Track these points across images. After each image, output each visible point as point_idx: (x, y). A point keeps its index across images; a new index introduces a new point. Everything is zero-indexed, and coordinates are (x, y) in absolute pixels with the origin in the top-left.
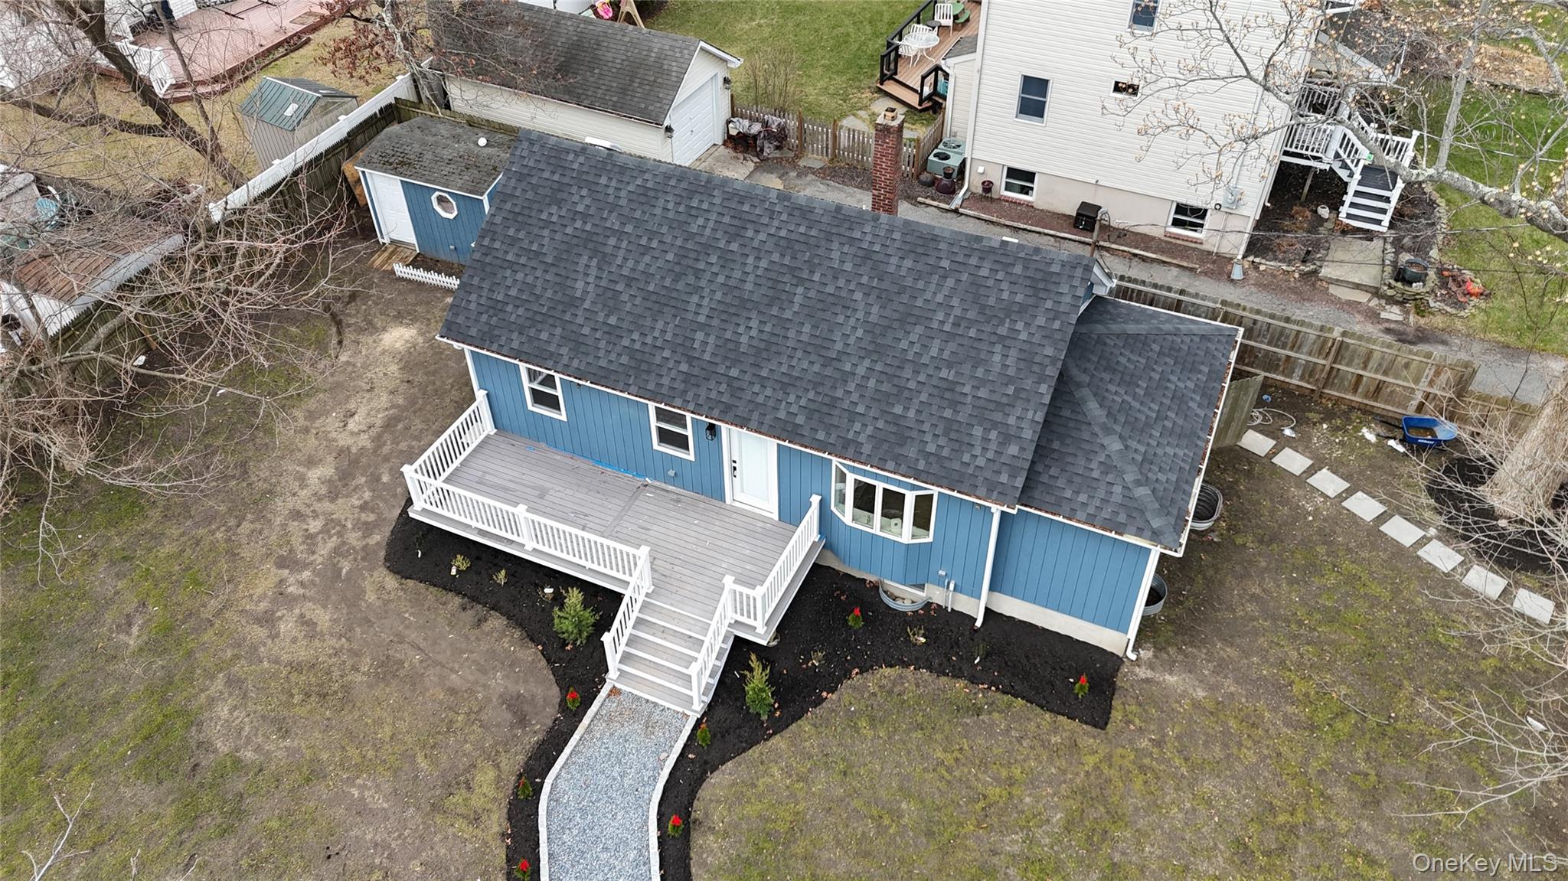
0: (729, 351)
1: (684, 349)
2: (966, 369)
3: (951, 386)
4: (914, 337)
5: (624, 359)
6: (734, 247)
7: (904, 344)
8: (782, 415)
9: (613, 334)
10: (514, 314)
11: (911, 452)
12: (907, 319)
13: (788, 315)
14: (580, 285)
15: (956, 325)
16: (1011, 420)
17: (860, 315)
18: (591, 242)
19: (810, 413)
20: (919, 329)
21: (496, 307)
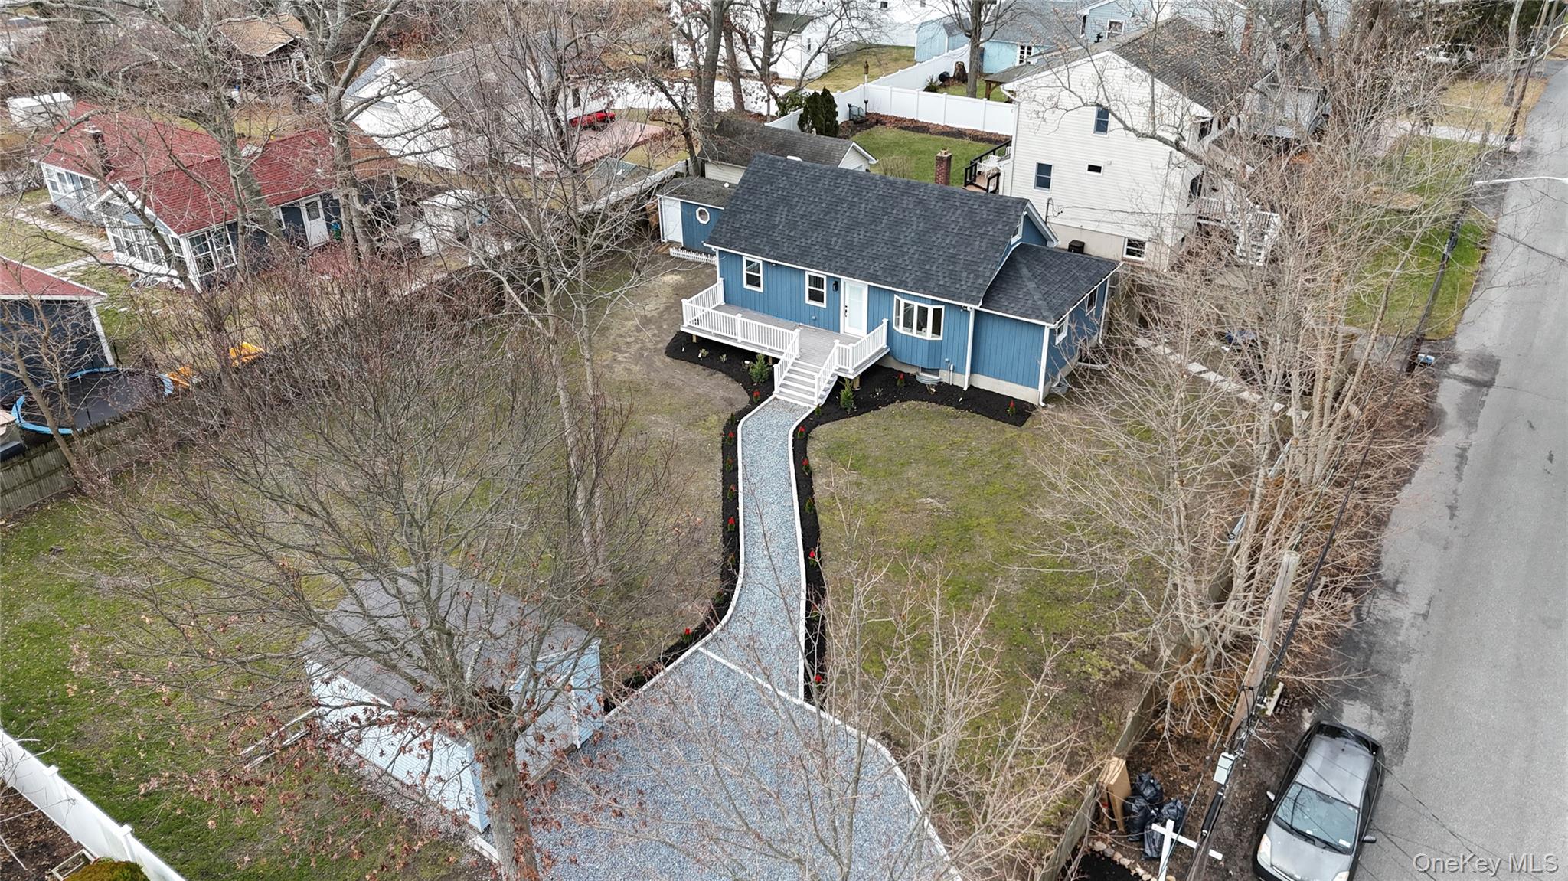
0: (849, 245)
1: (827, 245)
2: (963, 248)
3: (954, 256)
4: (939, 236)
5: (796, 251)
6: (856, 200)
7: (934, 239)
8: (871, 271)
9: (792, 239)
10: (743, 233)
11: (932, 285)
12: (936, 228)
13: (879, 228)
14: (778, 219)
15: (960, 229)
16: (981, 269)
17: (914, 227)
18: (786, 201)
19: (885, 270)
20: (942, 232)
21: (735, 230)
